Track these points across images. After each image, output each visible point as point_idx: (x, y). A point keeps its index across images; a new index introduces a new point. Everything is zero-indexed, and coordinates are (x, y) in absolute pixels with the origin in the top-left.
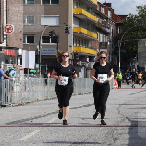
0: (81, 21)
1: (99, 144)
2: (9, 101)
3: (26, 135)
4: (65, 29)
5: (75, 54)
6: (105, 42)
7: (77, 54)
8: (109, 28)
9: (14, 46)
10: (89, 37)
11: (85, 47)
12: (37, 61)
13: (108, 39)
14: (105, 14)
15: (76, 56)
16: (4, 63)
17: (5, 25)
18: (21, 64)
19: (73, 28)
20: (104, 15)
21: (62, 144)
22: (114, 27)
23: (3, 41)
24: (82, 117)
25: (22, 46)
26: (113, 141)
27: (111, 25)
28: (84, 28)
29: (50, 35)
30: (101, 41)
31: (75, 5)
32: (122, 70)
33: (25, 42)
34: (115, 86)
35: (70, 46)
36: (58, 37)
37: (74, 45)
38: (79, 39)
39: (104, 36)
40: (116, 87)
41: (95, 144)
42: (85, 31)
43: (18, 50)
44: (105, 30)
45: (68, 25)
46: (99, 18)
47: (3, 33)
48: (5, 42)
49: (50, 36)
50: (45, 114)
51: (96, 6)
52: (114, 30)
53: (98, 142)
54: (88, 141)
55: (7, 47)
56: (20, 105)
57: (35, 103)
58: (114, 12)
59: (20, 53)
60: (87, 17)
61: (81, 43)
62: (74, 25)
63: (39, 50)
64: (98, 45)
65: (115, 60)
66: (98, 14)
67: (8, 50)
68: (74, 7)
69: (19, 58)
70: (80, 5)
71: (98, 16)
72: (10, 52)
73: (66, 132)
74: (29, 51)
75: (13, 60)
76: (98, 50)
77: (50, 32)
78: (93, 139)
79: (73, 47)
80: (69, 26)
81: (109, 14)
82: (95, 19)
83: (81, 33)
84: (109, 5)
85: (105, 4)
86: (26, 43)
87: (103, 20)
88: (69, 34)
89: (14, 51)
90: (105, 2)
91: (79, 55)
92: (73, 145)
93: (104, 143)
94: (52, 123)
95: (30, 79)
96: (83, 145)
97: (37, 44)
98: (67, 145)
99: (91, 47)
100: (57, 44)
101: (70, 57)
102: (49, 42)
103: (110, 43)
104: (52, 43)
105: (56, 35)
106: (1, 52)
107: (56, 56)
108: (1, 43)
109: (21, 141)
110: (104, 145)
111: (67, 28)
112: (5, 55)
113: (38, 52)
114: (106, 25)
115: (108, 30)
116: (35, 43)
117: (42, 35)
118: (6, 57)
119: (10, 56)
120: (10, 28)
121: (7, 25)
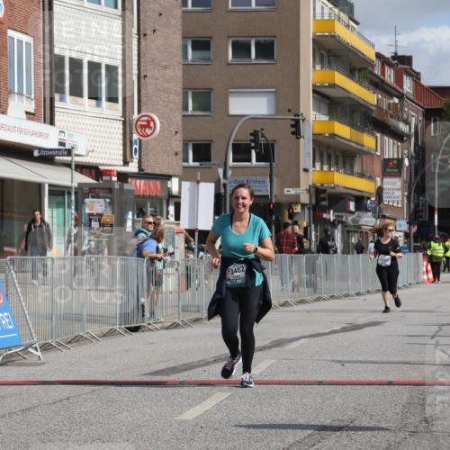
0: (331, 102)
1: (387, 432)
2: (147, 314)
3: (192, 406)
4: (292, 126)
5: (318, 192)
6: (398, 159)
7: (324, 191)
8: (407, 122)
9: (158, 171)
10: (353, 145)
11: (345, 173)
13: (406, 152)
14: (395, 85)
15: (322, 196)
16: (133, 216)
17: (136, 116)
18: (177, 217)
19: (311, 122)
20: (393, 88)
21: (289, 431)
22: (420, 118)
23: (132, 157)
24: (339, 358)
25: (179, 171)
26: (424, 424)
27: (413, 113)
28: (341, 122)
29: (252, 141)
30: (386, 157)
31: (317, 60)
32: (441, 233)
33: (186, 160)
34: (425, 277)
35: (306, 170)
36: (273, 145)
37: (314, 166)
38: (329, 151)
39: (394, 144)
40: (428, 279)
41: (377, 432)
42: (343, 130)
43: (169, 182)
44: (397, 128)
45: (298, 115)
46: (380, 96)
47: (131, 137)
48: (136, 161)
49: (253, 145)
51: (370, 64)
52: (420, 126)
53: (384, 426)
54: (357, 424)
55: (142, 174)
56: (175, 326)
58: (419, 79)
59: (175, 190)
60: (348, 92)
61: (333, 163)
62: (315, 113)
63: (223, 181)
64: (377, 167)
65: (423, 205)
66: (378, 85)
67: (143, 182)
68: (314, 67)
69: (172, 201)
70: (329, 63)
71: (378, 91)
72: (149, 186)
73: (298, 400)
74: (198, 182)
75: (156, 208)
76: (378, 179)
77: (252, 132)
78: (371, 419)
79: (313, 174)
80: (301, 117)
81: (408, 86)
82: (370, 97)
83: (333, 135)
84: (407, 60)
85: (395, 57)
86: (191, 163)
87: (392, 101)
88: (301, 139)
89: (158, 183)
90: (396, 54)
91: (329, 194)
92: (317, 435)
93: (399, 430)
94: (261, 373)
95: (202, 258)
96: (344, 433)
97: (219, 165)
98: (300, 434)
99: (360, 171)
100: (271, 164)
101: (305, 198)
102: (250, 160)
103: (410, 162)
104: (257, 161)
105: (267, 140)
106: (126, 186)
107: (267, 196)
108: (126, 163)
109: (180, 423)
110: (401, 435)
111: (297, 122)
112: (136, 194)
113: (222, 187)
114: (400, 114)
115: (403, 127)
116: (212, 162)
117: (231, 142)
118: (138, 200)
119: (150, 197)
120: (149, 124)
121: (140, 115)
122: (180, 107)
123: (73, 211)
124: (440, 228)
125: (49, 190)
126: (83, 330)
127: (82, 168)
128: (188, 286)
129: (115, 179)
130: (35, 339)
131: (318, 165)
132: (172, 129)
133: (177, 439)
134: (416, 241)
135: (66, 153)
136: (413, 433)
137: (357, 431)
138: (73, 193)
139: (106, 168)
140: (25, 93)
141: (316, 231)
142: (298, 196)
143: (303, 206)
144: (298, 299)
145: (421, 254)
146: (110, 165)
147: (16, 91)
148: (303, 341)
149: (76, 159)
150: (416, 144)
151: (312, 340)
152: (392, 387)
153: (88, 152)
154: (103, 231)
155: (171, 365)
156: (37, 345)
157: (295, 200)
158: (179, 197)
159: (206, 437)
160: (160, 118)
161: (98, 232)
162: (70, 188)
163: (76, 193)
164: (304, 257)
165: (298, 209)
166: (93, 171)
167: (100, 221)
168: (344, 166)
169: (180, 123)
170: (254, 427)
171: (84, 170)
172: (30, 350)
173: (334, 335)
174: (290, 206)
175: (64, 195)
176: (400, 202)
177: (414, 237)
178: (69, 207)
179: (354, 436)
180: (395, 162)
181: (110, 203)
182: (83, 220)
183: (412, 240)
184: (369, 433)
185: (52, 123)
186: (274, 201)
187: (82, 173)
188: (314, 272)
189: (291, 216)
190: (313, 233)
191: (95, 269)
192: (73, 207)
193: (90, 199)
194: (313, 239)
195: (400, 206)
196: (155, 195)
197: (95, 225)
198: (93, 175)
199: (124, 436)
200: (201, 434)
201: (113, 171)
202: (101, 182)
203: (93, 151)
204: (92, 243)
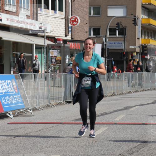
4: (133, 21)
5: (143, 47)
7: (146, 47)
9: (79, 39)
11: (154, 40)
15: (145, 49)
16: (69, 57)
19: (141, 19)
21: (131, 143)
23: (68, 33)
24: (151, 114)
28: (153, 19)
29: (117, 27)
33: (90, 34)
35: (138, 39)
36: (125, 28)
37: (142, 37)
38: (148, 31)
43: (83, 44)
45: (136, 16)
47: (68, 25)
48: (70, 35)
49: (117, 28)
50: (112, 110)
55: (72, 40)
61: (149, 35)
62: (142, 15)
63: (105, 43)
67: (73, 43)
72: (75, 45)
73: (134, 131)
77: (117, 23)
79: (141, 40)
83: (150, 24)
86: (92, 36)
88: (137, 26)
89: (79, 44)
92: (142, 145)
94: (120, 120)
96: (153, 144)
97: (103, 37)
98: (136, 144)
100: (124, 36)
101: (138, 50)
102: (116, 35)
104: (118, 35)
105: (123, 26)
106: (66, 45)
107: (123, 49)
108: (66, 36)
111: (135, 19)
112: (70, 48)
113: (104, 45)
116: (101, 35)
117: (108, 27)
118: (71, 50)
119: (76, 49)
120: (75, 20)
121: (72, 16)
122: (88, 13)
123: (45, 55)
125: (35, 47)
126: (49, 102)
127: (48, 38)
129: (62, 42)
130: (30, 106)
131: (143, 36)
132: (85, 22)
133: (86, 146)
135: (42, 32)
138: (45, 48)
139: (58, 38)
140: (26, 8)
142: (135, 49)
143: (137, 53)
144: (135, 90)
146: (60, 37)
147: (22, 7)
148: (136, 107)
149: (46, 34)
151: (140, 107)
153: (51, 31)
154: (57, 63)
156: (31, 108)
157: (134, 50)
159: (98, 145)
160: (80, 18)
161: (55, 64)
162: (44, 46)
163: (46, 48)
164: (137, 74)
165: (135, 54)
166: (53, 39)
167: (55, 59)
168: (154, 37)
169: (88, 20)
170: (117, 141)
171: (50, 39)
172: (28, 110)
173: (149, 105)
174: (132, 53)
175: (41, 49)
178: (44, 53)
181: (60, 52)
182: (49, 59)
185: (37, 20)
186: (125, 51)
187: (48, 40)
188: (141, 79)
189: (132, 57)
191: (54, 78)
192: (45, 54)
193: (52, 50)
196: (77, 49)
197: (54, 61)
198: (53, 41)
199: (65, 145)
200: (96, 144)
201: (61, 39)
202: (56, 43)
203: (53, 31)
204: (52, 68)
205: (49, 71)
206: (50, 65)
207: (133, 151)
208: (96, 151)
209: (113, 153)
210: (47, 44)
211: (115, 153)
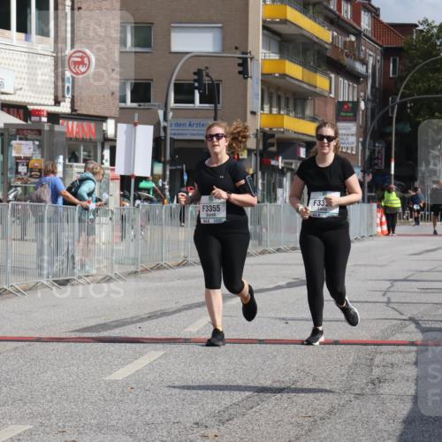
0: (284, 40)
1: (331, 394)
2: (78, 267)
3: (123, 365)
4: (239, 65)
5: (266, 136)
6: (353, 102)
7: (273, 136)
8: (364, 63)
9: (92, 113)
10: (305, 86)
11: (296, 117)
12: (157, 156)
13: (362, 94)
14: (352, 22)
15: (270, 141)
16: (64, 160)
18: (113, 163)
19: (260, 61)
20: (351, 25)
21: (226, 392)
22: (379, 58)
23: (64, 96)
24: (283, 315)
25: (115, 112)
26: (370, 386)
27: (370, 53)
28: (292, 62)
29: (195, 81)
30: (341, 100)
32: (398, 182)
33: (123, 100)
34: (379, 229)
35: (253, 113)
36: (218, 85)
37: (262, 109)
38: (280, 93)
39: (349, 85)
40: (382, 232)
41: (319, 394)
42: (294, 70)
43: (104, 124)
44: (353, 68)
45: (246, 53)
46: (335, 34)
47: (63, 74)
48: (68, 100)
49: (196, 84)
50: (179, 306)
52: (378, 66)
53: (328, 388)
54: (299, 385)
55: (74, 115)
56: (108, 279)
57: (149, 275)
58: (378, 15)
59: (110, 132)
60: (301, 28)
61: (283, 105)
62: (265, 51)
63: (163, 124)
64: (331, 111)
65: (379, 153)
66: (334, 21)
67: (75, 123)
68: (264, 1)
69: (107, 145)
71: (333, 28)
72: (83, 127)
73: (237, 360)
74: (135, 125)
75: (89, 152)
77: (196, 71)
78: (314, 380)
79: (261, 117)
80: (249, 55)
81: (366, 22)
82: (325, 34)
83: (284, 76)
86: (129, 103)
87: (348, 39)
88: (249, 79)
89: (92, 125)
91: (278, 139)
92: (255, 395)
93: (344, 392)
94: (198, 331)
95: (138, 207)
96: (285, 395)
97: (159, 107)
98: (238, 396)
99: (312, 115)
100: (216, 107)
101: (252, 144)
102: (193, 102)
103: (366, 105)
104: (201, 102)
105: (212, 79)
106: (57, 128)
108: (57, 103)
109: (109, 383)
110: (346, 397)
111: (245, 60)
112: (68, 136)
113: (162, 130)
114: (357, 53)
115: (360, 68)
116: (152, 103)
117: (173, 82)
118: (70, 143)
119: (83, 140)
120: (83, 61)
121: (73, 50)
122: (118, 42)
124: (396, 177)
126: (7, 282)
127: (9, 107)
128: (122, 238)
129: (44, 119)
131: (266, 108)
132: (108, 66)
133: (105, 400)
134: (370, 191)
136: (358, 396)
137: (298, 393)
139: (36, 108)
141: (263, 179)
143: (250, 151)
145: (375, 205)
146: (40, 105)
149: (3, 98)
150: (373, 86)
152: (338, 346)
153: (16, 90)
154: (31, 176)
155: (102, 321)
158: (114, 140)
159: (136, 399)
161: (25, 177)
163: (2, 135)
165: (244, 155)
166: (21, 111)
167: (27, 165)
168: (295, 110)
169: (118, 61)
170: (189, 388)
171: (12, 110)
173: (279, 291)
176: (355, 149)
177: (369, 186)
179: (295, 399)
180: (350, 105)
181: (39, 146)
182: (9, 166)
183: (366, 190)
184: (311, 396)
187: (9, 112)
188: (259, 223)
190: (260, 181)
193: (18, 142)
194: (260, 187)
195: (354, 152)
196: (88, 138)
197: (22, 169)
198: (22, 116)
199: (48, 397)
200: (131, 396)
201: (43, 111)
202: (29, 122)
203: (21, 89)
204: (19, 189)
205: (11, 197)
206: (13, 180)
207: (231, 414)
208: (132, 414)
209: (177, 420)
210: (5, 124)
211: (182, 420)
